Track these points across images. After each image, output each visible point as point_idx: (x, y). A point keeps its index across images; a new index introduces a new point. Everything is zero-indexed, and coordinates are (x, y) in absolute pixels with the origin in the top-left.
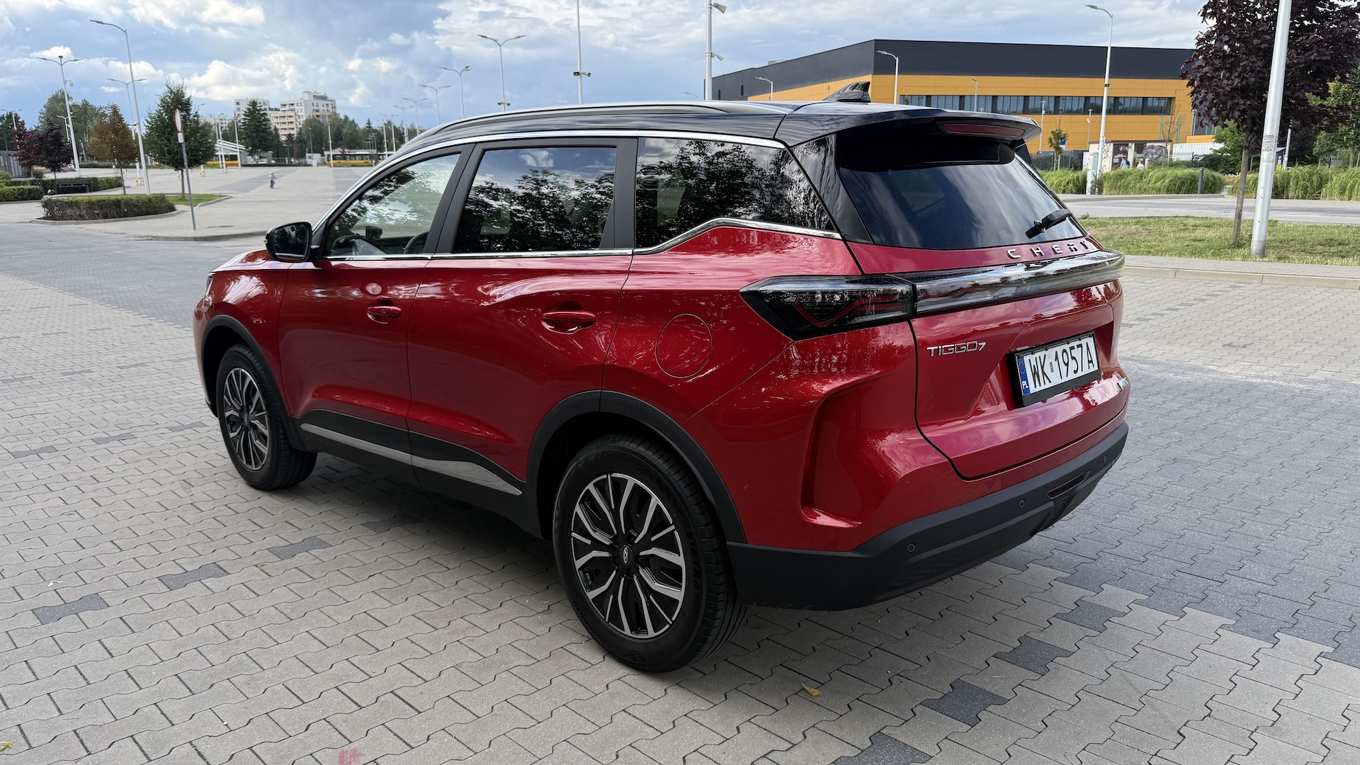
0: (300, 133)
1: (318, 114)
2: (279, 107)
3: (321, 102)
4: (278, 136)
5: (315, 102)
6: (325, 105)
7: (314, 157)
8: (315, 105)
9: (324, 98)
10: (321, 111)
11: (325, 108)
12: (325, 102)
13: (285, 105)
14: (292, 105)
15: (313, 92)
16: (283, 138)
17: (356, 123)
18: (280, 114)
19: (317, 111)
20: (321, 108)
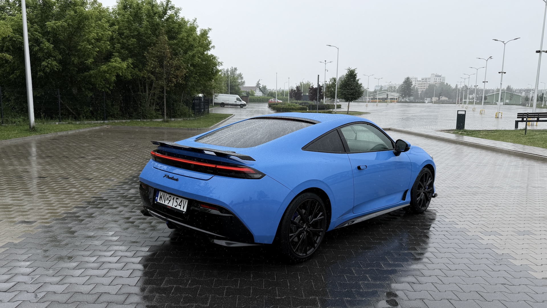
0: (426, 90)
1: (436, 82)
2: (421, 80)
3: (438, 78)
4: (417, 91)
5: (436, 78)
6: (439, 79)
7: (427, 99)
8: (435, 79)
9: (440, 76)
10: (437, 81)
11: (439, 80)
12: (440, 78)
13: (423, 79)
14: (426, 79)
15: (435, 74)
16: (420, 92)
17: (451, 86)
18: (421, 83)
19: (436, 81)
20: (438, 80)
